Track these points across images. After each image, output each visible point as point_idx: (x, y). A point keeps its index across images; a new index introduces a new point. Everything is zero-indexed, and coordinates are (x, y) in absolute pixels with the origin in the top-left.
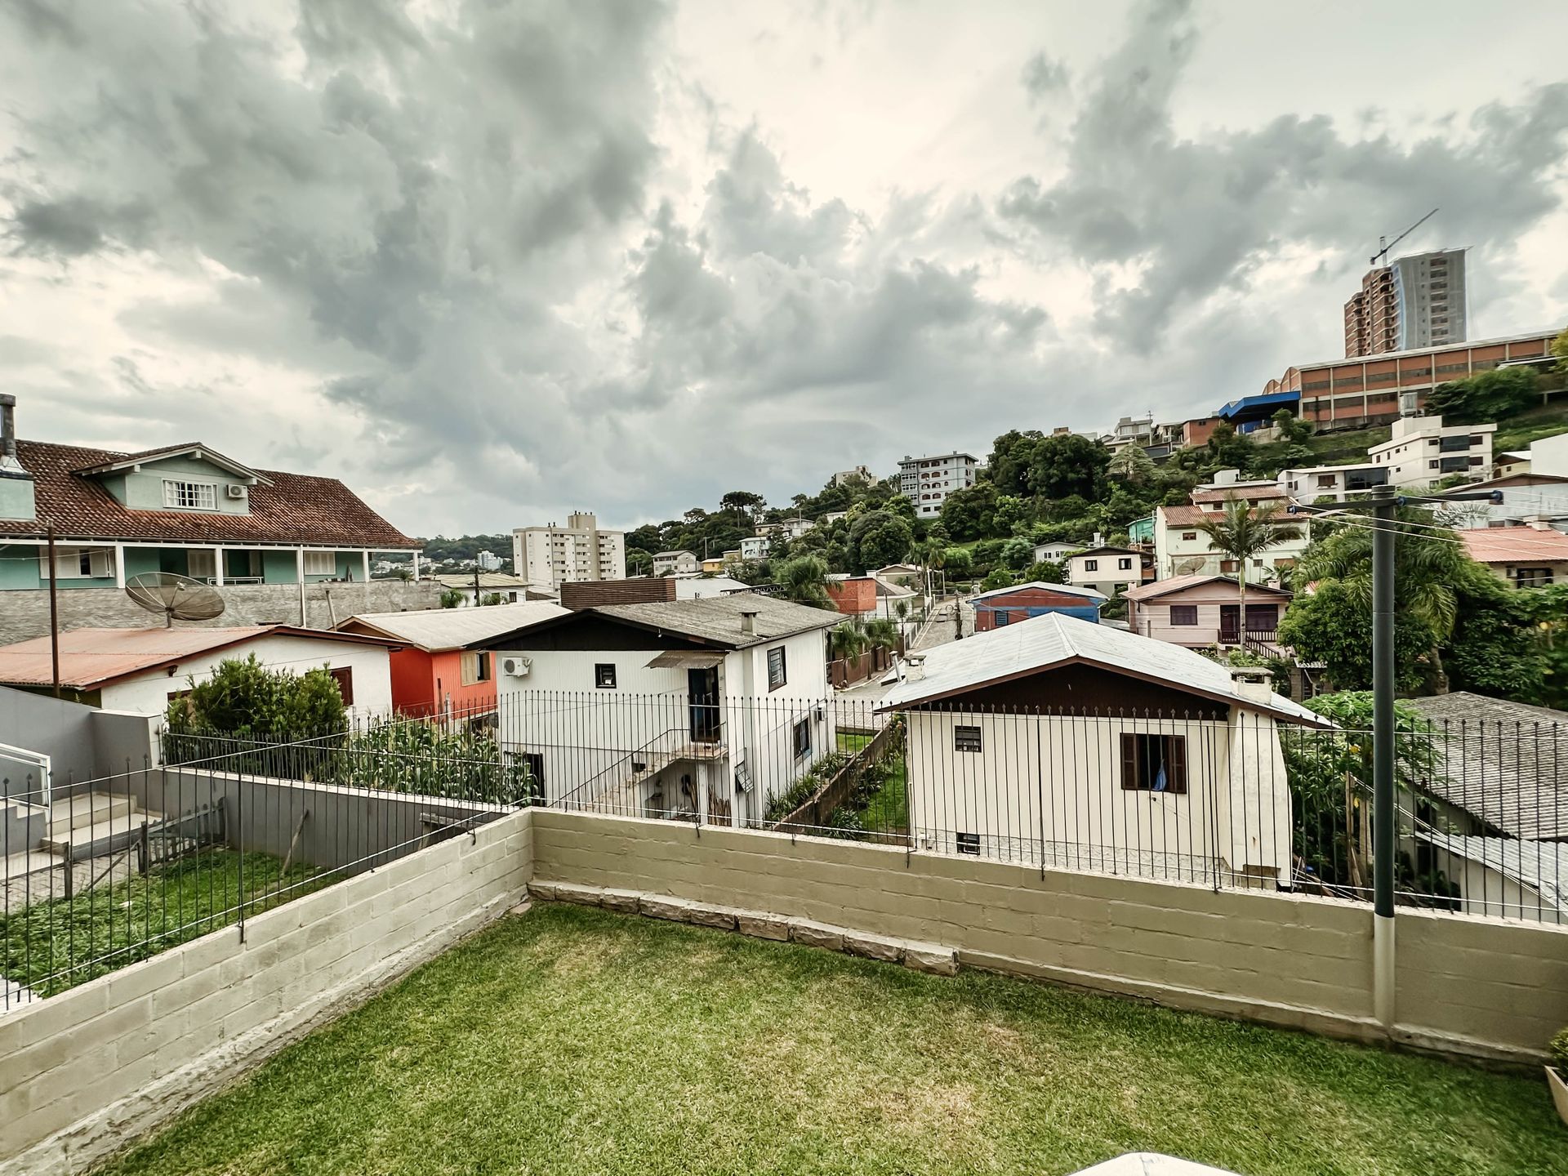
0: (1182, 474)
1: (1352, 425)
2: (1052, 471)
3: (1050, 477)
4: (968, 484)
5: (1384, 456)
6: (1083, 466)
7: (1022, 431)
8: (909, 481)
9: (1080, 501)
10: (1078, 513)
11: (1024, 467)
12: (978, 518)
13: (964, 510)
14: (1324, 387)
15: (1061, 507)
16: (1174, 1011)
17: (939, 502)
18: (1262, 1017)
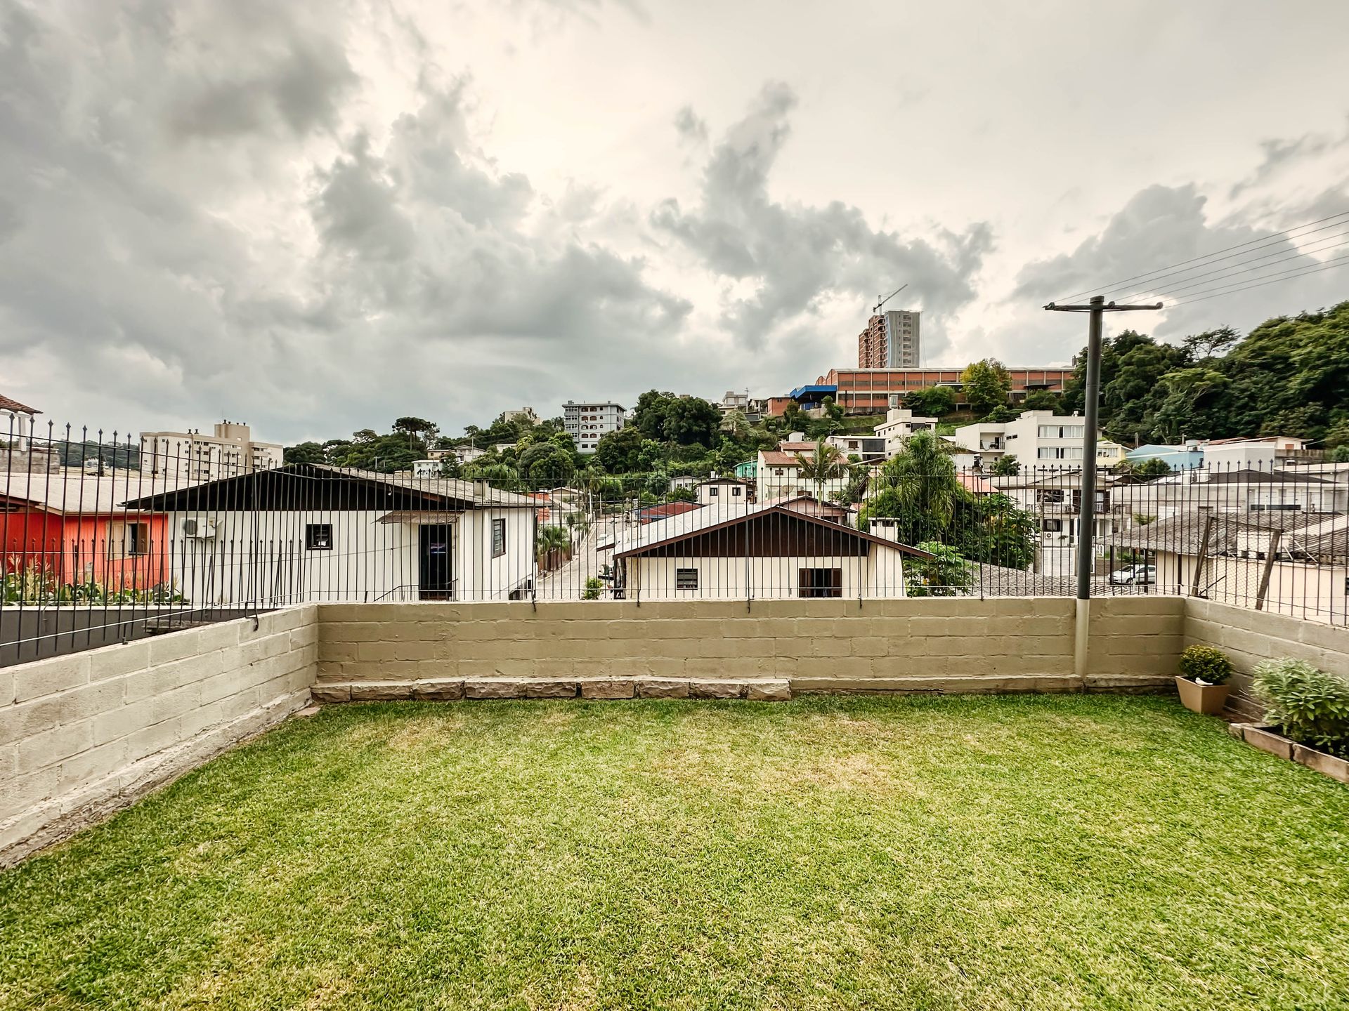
0: (768, 434)
1: (864, 412)
2: (682, 423)
3: (681, 428)
4: (618, 428)
5: (882, 432)
6: (704, 421)
7: (660, 391)
8: (572, 422)
9: (701, 447)
10: (700, 456)
11: (661, 419)
12: (626, 455)
13: (616, 448)
14: (849, 384)
15: (687, 451)
16: (954, 695)
17: (596, 441)
18: (1010, 687)
